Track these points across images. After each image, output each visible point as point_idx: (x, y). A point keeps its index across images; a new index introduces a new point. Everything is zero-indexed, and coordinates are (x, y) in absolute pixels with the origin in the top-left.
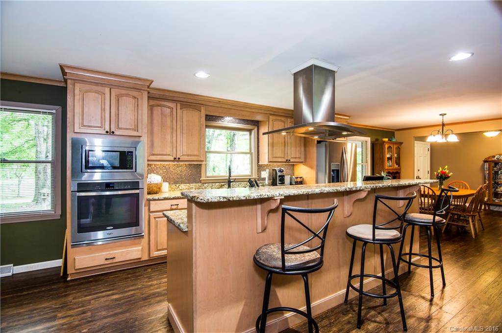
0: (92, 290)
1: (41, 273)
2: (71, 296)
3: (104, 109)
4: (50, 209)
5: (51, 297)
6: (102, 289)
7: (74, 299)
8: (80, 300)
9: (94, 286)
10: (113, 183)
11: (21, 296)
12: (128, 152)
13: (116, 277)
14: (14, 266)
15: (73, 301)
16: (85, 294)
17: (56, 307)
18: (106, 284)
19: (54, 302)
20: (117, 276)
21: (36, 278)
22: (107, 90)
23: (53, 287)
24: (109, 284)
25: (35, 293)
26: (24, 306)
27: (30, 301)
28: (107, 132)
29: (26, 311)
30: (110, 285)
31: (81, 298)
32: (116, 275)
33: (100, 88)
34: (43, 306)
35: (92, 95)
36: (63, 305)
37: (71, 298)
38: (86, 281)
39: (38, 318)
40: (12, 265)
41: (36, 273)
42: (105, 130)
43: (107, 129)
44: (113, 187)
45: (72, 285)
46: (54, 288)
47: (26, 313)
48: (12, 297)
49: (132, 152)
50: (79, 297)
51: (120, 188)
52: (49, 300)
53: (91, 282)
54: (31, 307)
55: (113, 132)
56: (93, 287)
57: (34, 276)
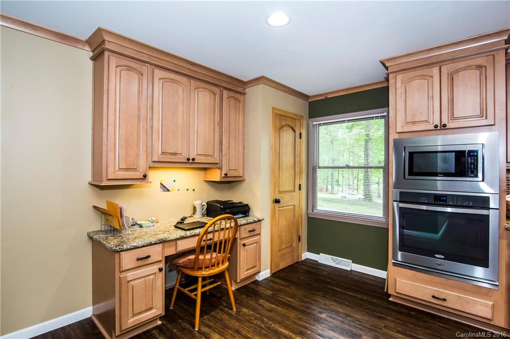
0: (408, 329)
1: (370, 280)
2: (384, 321)
3: (432, 97)
4: (382, 216)
5: (367, 310)
6: (418, 334)
7: (386, 327)
8: (391, 332)
9: (412, 324)
10: (445, 196)
11: (347, 294)
12: (470, 152)
13: (445, 328)
14: (353, 262)
15: (383, 329)
16: (399, 329)
17: (366, 325)
18: (428, 331)
19: (367, 318)
20: (446, 326)
21: (365, 282)
22: (435, 71)
23: (373, 300)
24: (432, 333)
25: (357, 298)
26: (344, 307)
27: (350, 304)
28: (436, 126)
29: (342, 313)
30: (433, 335)
31: (393, 331)
32: (446, 324)
33: (426, 71)
34: (357, 316)
35: (416, 83)
36: (373, 328)
37: (383, 325)
38: (407, 312)
39: (347, 327)
40: (351, 261)
41: (367, 277)
42: (433, 124)
43: (437, 122)
44: (445, 201)
45: (391, 309)
46: (374, 303)
47: (342, 315)
48: (341, 292)
49: (477, 152)
50: (391, 329)
51: (455, 204)
52: (364, 313)
53: (412, 316)
54: (348, 311)
55: (445, 126)
56: (411, 326)
57: (364, 280)
